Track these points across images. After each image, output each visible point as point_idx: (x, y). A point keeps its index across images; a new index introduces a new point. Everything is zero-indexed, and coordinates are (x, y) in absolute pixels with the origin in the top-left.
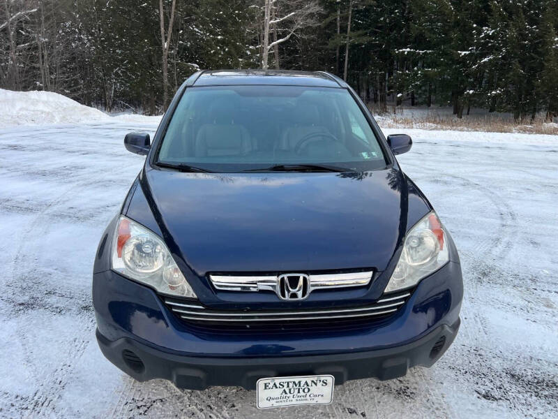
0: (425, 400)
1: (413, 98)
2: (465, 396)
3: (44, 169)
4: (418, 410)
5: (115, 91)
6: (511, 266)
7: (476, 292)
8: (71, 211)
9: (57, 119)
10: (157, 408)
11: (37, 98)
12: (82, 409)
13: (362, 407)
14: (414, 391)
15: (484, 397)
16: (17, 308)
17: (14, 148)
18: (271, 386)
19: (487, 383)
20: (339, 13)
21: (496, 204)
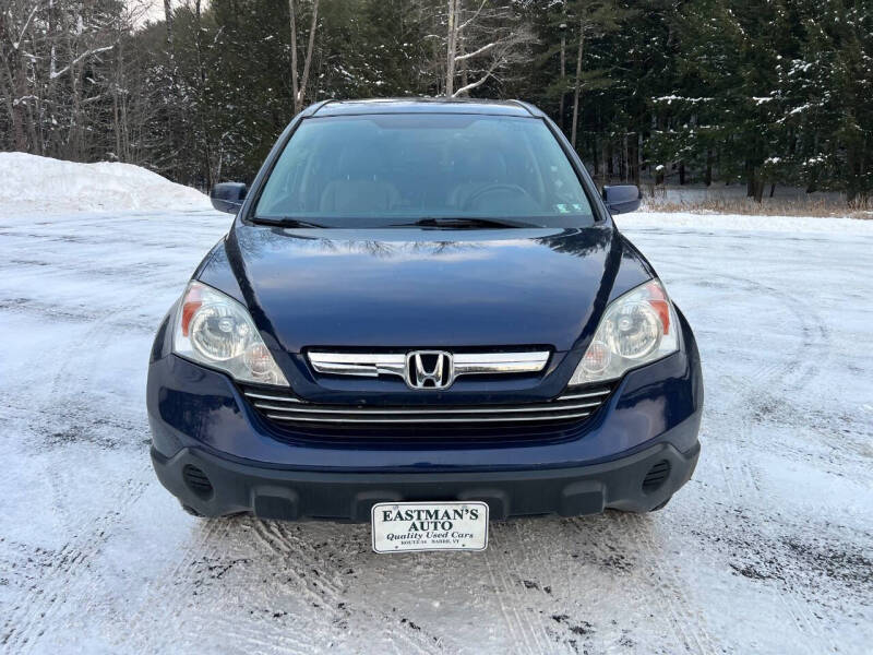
0: (647, 574)
1: (682, 172)
2: (711, 571)
3: (108, 266)
4: (634, 586)
5: (224, 166)
6: (811, 399)
7: (750, 433)
8: (142, 319)
9: (136, 202)
10: (238, 571)
11: (108, 172)
12: (130, 568)
13: (546, 579)
14: (632, 562)
15: (744, 573)
16: (51, 440)
17: (71, 239)
18: (393, 516)
19: (751, 555)
20: (563, 43)
21: (799, 316)
